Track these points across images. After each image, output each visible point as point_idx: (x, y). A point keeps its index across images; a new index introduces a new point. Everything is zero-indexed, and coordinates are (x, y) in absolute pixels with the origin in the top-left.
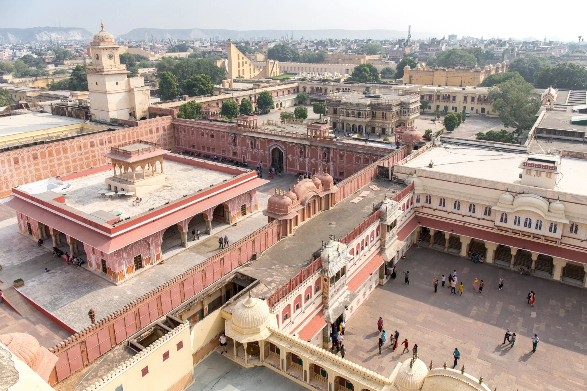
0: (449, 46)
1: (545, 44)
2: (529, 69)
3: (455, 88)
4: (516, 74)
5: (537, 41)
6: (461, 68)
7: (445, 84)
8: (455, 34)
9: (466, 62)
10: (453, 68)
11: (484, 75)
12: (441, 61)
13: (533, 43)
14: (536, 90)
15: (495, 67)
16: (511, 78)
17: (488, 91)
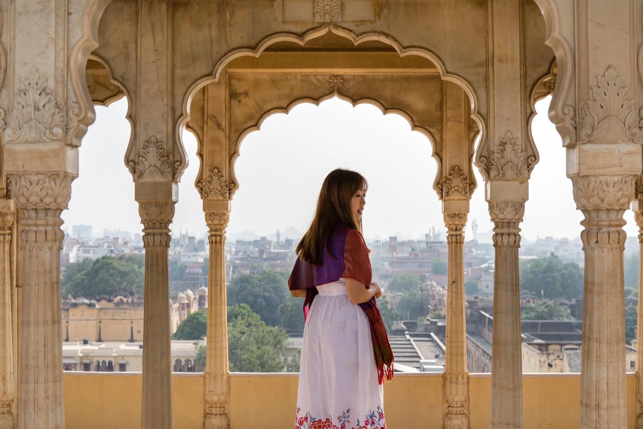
0: (84, 251)
1: (279, 245)
2: (264, 297)
3: (123, 347)
4: (244, 308)
5: (263, 239)
6: (125, 300)
7: (95, 336)
8: (86, 224)
9: (134, 286)
10: (110, 301)
11: (177, 313)
12: (77, 284)
13: (256, 243)
14: (290, 340)
15: (197, 297)
16: (236, 318)
17: (196, 348)
